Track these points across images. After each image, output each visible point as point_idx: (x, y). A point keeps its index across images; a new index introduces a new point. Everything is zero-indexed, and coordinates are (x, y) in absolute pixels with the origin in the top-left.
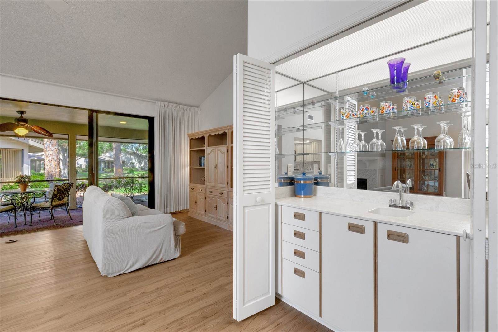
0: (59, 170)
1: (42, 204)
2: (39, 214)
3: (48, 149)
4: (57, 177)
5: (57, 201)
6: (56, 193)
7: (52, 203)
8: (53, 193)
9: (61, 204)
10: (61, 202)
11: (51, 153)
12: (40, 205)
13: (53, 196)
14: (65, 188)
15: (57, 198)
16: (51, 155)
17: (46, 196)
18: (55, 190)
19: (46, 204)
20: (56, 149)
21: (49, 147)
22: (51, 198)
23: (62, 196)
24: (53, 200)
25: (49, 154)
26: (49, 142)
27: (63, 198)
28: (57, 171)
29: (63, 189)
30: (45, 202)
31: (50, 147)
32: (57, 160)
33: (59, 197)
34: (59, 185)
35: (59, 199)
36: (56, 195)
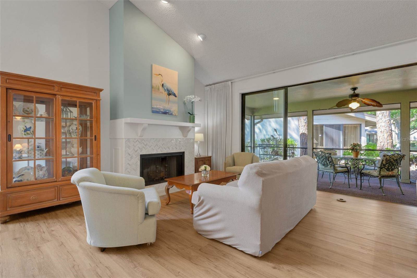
0: (392, 141)
1: (371, 172)
2: (369, 180)
3: (380, 121)
4: (388, 148)
5: (386, 171)
6: (384, 162)
7: (380, 173)
8: (381, 163)
9: (391, 175)
10: (390, 173)
11: (383, 124)
12: (369, 172)
13: (381, 166)
14: (395, 158)
15: (385, 168)
16: (383, 126)
17: (375, 165)
18: (383, 160)
19: (375, 173)
20: (388, 121)
21: (381, 119)
22: (379, 167)
23: (391, 167)
24: (382, 170)
25: (381, 126)
26: (381, 115)
27: (392, 170)
28: (389, 141)
29: (392, 160)
30: (374, 171)
31: (383, 119)
32: (389, 131)
33: (388, 168)
34: (388, 155)
35: (388, 170)
36: (384, 165)
